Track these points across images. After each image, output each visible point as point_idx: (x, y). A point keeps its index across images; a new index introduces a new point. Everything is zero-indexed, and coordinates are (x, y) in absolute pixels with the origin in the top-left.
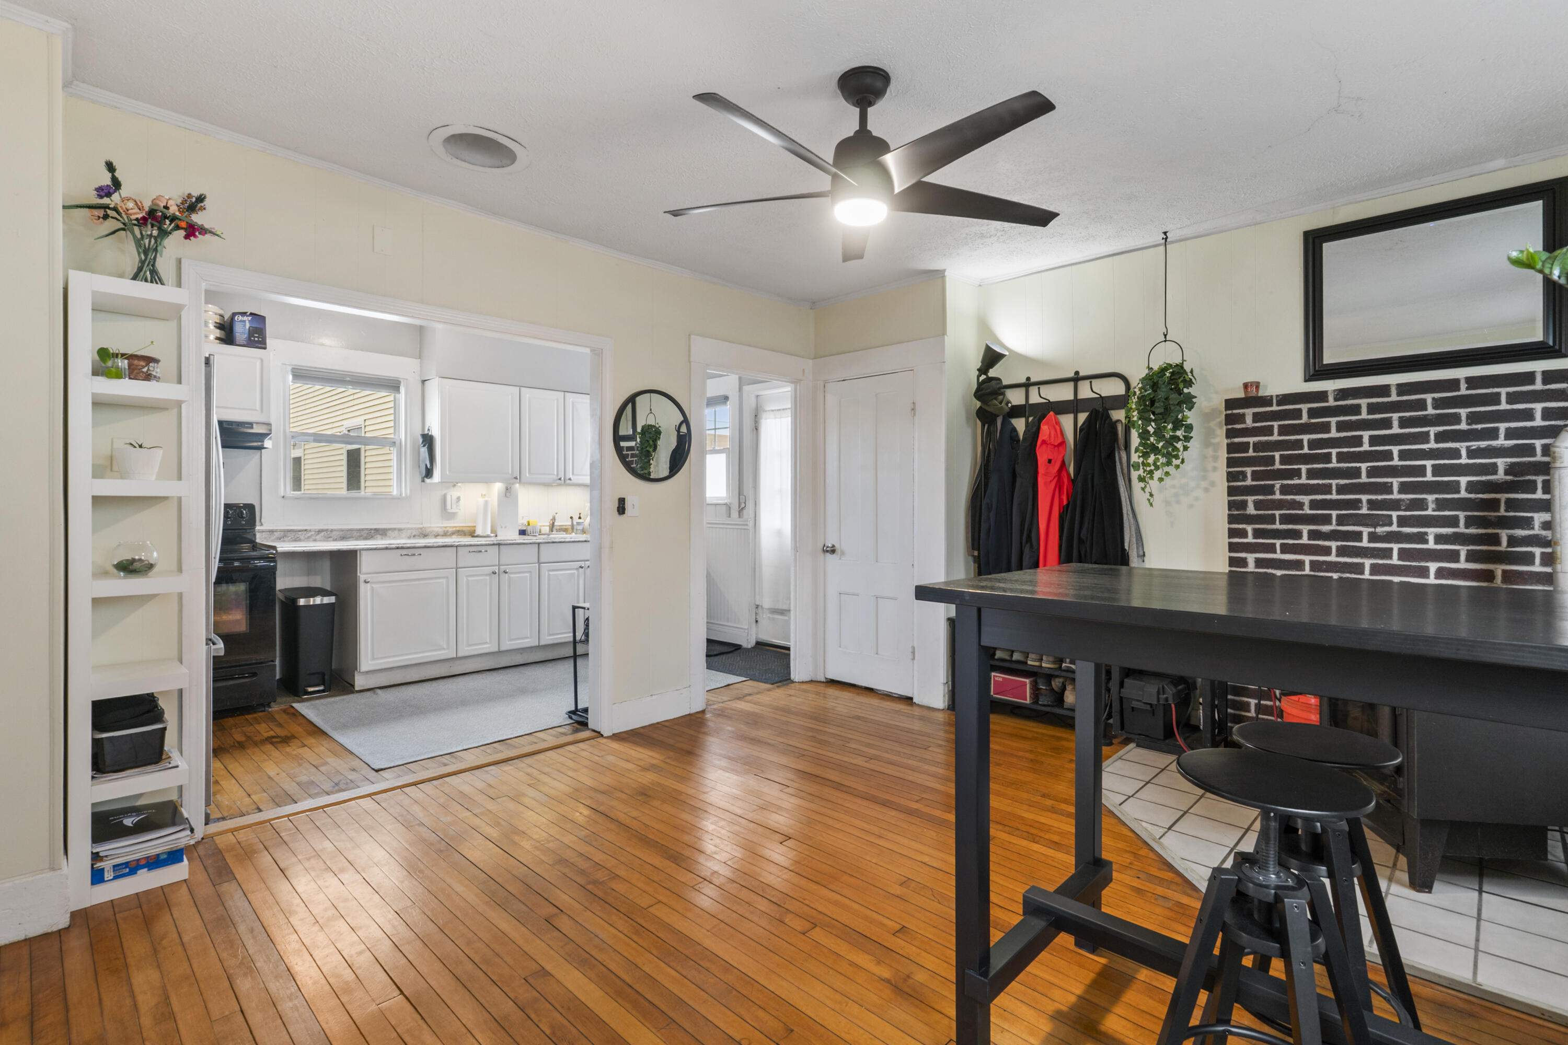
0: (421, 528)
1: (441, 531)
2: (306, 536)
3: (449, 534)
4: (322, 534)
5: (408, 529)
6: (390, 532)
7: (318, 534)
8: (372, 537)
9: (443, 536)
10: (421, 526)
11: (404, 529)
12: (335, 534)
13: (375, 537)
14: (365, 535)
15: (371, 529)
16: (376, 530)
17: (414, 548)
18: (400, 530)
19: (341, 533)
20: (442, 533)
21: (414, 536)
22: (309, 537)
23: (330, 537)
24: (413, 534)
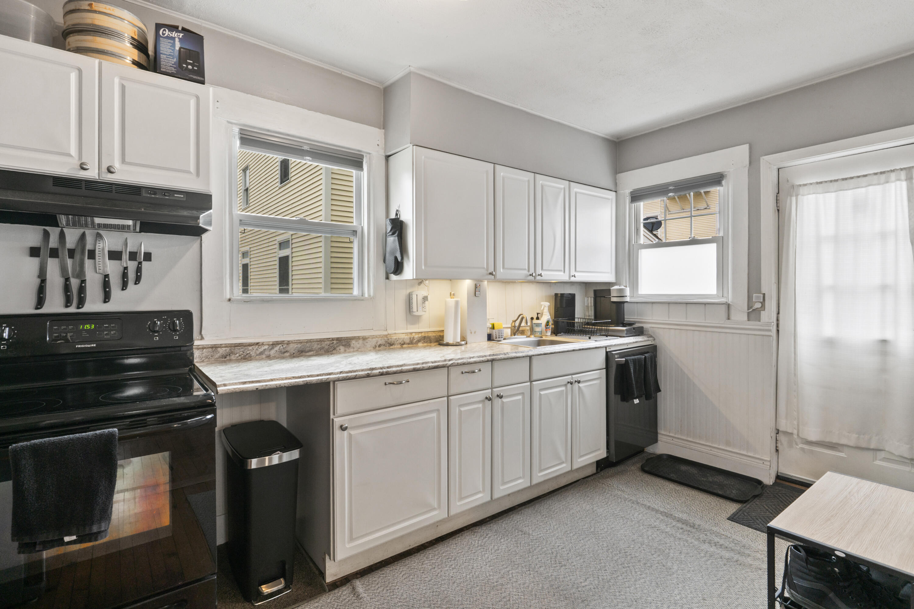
0: (386, 336)
1: (406, 338)
2: (258, 352)
3: (414, 341)
4: (277, 348)
5: (373, 337)
6: (353, 342)
7: (273, 348)
8: (335, 349)
9: (409, 344)
10: (385, 333)
11: (369, 338)
12: (292, 348)
13: (338, 349)
14: (327, 347)
15: (333, 339)
16: (339, 340)
17: (401, 372)
18: (364, 339)
19: (299, 346)
20: (408, 341)
21: (380, 346)
22: (261, 353)
23: (286, 352)
24: (379, 343)
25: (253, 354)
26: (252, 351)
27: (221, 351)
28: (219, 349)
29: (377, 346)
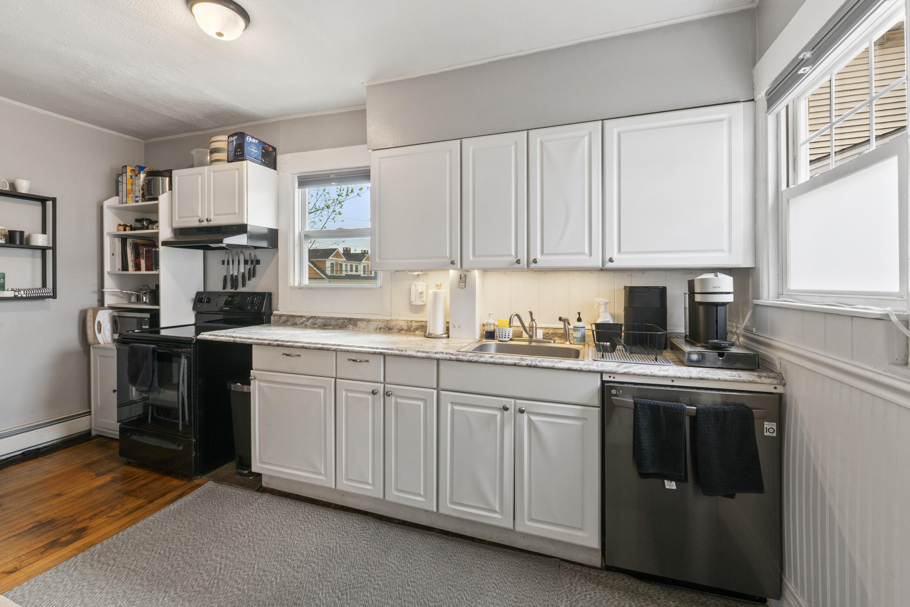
0: (388, 321)
1: (405, 326)
3: (412, 329)
5: (376, 320)
6: (359, 323)
8: (346, 326)
9: (406, 330)
10: (389, 318)
11: (373, 321)
13: (348, 326)
14: (340, 324)
15: (347, 319)
16: (350, 320)
17: (292, 347)
18: (368, 321)
20: (406, 328)
21: (380, 329)
24: (379, 326)
25: (298, 323)
26: (298, 321)
27: (283, 318)
28: (282, 317)
29: (378, 329)
